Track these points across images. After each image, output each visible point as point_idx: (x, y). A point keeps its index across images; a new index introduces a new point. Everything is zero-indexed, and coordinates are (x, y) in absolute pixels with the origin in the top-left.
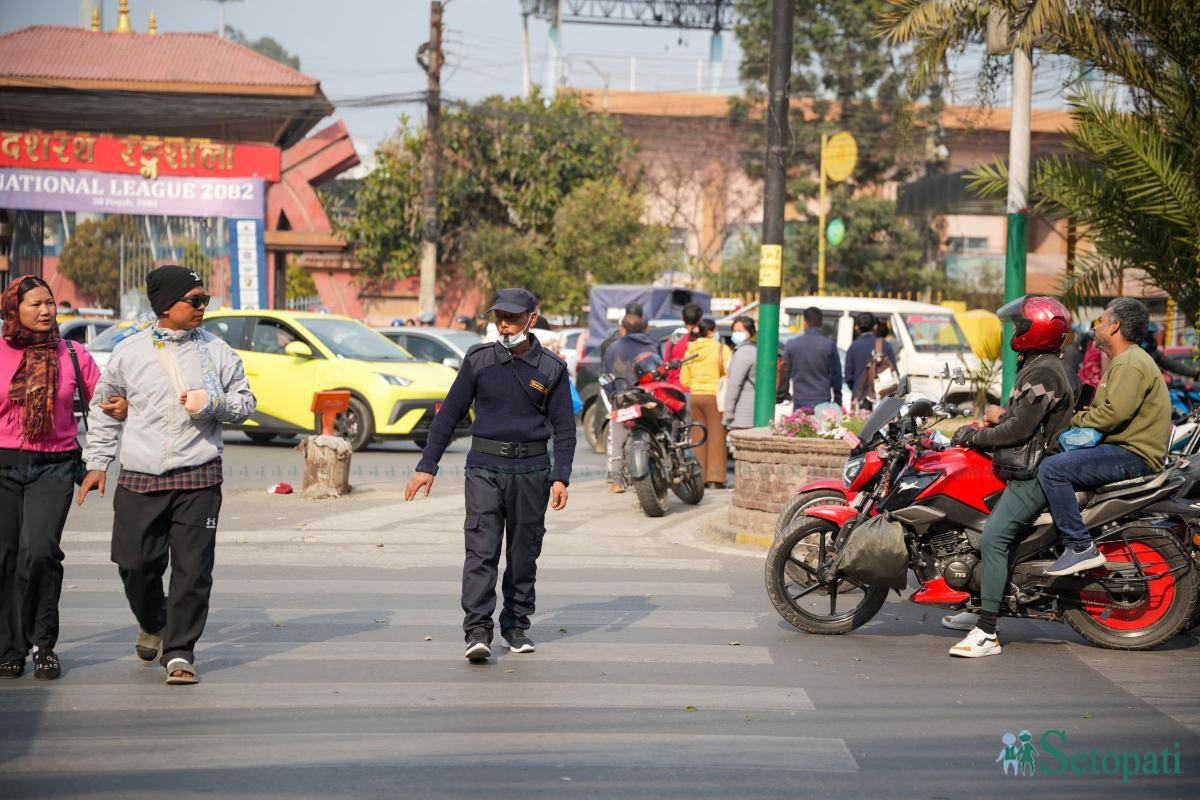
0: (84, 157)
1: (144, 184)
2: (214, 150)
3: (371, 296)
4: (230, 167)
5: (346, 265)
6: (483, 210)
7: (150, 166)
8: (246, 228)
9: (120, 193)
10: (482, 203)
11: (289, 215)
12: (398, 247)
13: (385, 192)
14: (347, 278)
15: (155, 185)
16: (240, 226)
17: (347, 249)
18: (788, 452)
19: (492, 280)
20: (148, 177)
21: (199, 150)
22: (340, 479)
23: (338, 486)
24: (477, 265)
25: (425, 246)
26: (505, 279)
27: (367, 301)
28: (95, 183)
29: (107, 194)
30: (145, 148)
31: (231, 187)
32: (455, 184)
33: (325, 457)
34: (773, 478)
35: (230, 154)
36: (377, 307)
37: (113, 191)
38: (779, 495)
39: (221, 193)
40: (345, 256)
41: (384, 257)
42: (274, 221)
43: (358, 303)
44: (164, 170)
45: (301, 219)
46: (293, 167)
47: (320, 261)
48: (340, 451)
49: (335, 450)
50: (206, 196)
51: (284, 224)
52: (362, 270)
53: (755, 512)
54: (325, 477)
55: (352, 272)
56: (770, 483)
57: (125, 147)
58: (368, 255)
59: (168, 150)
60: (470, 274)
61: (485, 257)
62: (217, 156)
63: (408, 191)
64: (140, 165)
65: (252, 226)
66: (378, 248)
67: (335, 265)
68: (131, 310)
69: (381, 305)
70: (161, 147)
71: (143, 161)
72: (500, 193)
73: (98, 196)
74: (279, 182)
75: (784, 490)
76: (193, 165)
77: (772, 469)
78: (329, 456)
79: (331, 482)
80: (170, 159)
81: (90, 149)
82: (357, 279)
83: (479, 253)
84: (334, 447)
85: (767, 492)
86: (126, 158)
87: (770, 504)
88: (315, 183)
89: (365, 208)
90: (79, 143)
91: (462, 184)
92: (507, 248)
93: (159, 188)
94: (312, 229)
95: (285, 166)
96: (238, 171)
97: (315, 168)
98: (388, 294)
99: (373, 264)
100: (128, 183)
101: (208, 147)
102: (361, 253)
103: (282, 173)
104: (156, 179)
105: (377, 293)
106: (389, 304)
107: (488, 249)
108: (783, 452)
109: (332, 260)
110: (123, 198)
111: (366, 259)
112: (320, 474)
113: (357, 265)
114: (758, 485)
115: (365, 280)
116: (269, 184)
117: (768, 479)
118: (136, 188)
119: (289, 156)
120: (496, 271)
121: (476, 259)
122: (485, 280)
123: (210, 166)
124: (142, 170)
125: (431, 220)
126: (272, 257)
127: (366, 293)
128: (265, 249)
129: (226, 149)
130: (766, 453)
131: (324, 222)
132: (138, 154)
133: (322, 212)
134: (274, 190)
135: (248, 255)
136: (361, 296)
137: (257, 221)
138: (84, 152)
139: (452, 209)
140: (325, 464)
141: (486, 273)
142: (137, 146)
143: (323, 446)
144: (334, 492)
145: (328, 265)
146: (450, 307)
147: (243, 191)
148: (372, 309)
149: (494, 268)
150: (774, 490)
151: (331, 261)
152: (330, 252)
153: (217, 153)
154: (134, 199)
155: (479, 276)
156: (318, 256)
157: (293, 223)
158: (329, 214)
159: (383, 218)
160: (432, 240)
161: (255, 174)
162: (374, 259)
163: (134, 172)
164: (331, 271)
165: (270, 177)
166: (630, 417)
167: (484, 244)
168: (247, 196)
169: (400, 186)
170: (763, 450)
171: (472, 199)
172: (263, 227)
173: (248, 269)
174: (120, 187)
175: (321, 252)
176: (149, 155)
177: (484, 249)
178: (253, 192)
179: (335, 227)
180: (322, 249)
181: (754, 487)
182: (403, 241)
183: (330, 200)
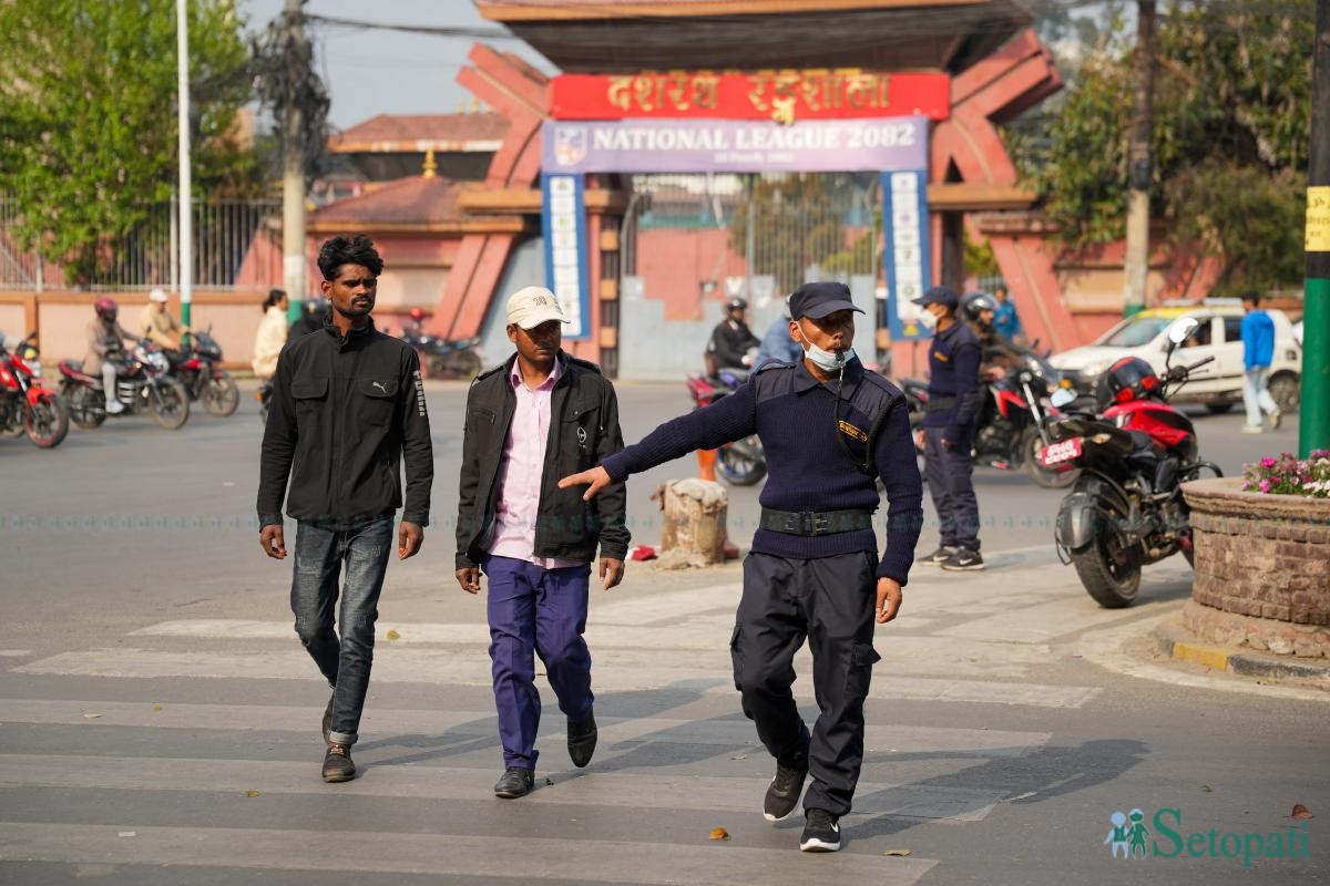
0: (705, 103)
1: (778, 132)
2: (864, 83)
3: (1071, 268)
4: (884, 104)
5: (1036, 226)
6: (1226, 142)
7: (785, 108)
8: (904, 183)
9: (747, 146)
10: (1224, 133)
11: (960, 163)
12: (1104, 196)
13: (1087, 127)
14: (1037, 243)
15: (791, 132)
16: (896, 181)
17: (1037, 204)
18: (1248, 517)
19: (1224, 242)
20: (781, 123)
21: (845, 84)
22: (709, 541)
23: (706, 551)
24: (1203, 221)
25: (1132, 197)
26: (1242, 238)
27: (1063, 274)
28: (719, 134)
29: (732, 149)
30: (779, 86)
31: (885, 131)
32: (1182, 109)
33: (686, 510)
34: (1229, 557)
35: (884, 86)
36: (1078, 282)
37: (740, 143)
38: (1238, 585)
39: (872, 137)
40: (1034, 214)
41: (1086, 214)
42: (941, 171)
43: (1052, 277)
44: (803, 113)
45: (977, 168)
46: (966, 98)
47: (1001, 222)
48: (706, 501)
49: (700, 501)
50: (853, 144)
51: (954, 175)
52: (1057, 232)
53: (1208, 609)
54: (687, 538)
55: (1044, 235)
56: (1225, 565)
57: (754, 86)
58: (1064, 212)
59: (806, 86)
60: (1194, 232)
61: (1214, 209)
62: (869, 91)
63: (1116, 122)
64: (772, 109)
65: (911, 181)
66: (1078, 201)
67: (1020, 226)
68: (763, 295)
69: (1083, 278)
70: (798, 84)
71: (777, 103)
72: (1247, 117)
73: (722, 151)
74: (947, 119)
75: (1244, 577)
76: (837, 104)
77: (1228, 544)
78: (692, 510)
79: (695, 545)
80: (809, 99)
81: (713, 93)
82: (1049, 245)
83: (1206, 202)
84: (699, 495)
85: (1222, 578)
86: (755, 99)
87: (1226, 598)
88: (998, 118)
89: (1062, 148)
90: (699, 85)
91: (1194, 108)
92: (1244, 195)
93: (796, 136)
94: (991, 180)
95: (955, 97)
96: (896, 107)
97: (994, 99)
98: (1093, 263)
99: (1071, 222)
100: (758, 131)
101: (856, 80)
102: (1054, 208)
103: (951, 107)
104: (792, 125)
105: (1078, 263)
106: (1095, 276)
107: (1219, 198)
108: (1240, 516)
109: (1016, 220)
110: (751, 151)
111: (1061, 217)
112: (680, 535)
113: (1051, 226)
114: (1212, 566)
115: (1060, 245)
116: (934, 124)
117: (1223, 558)
118: (767, 138)
119: (963, 84)
120: (1231, 227)
121: (1202, 213)
122: (1214, 241)
123: (858, 104)
124: (775, 115)
125: (1141, 160)
126: (938, 222)
127: (1063, 263)
128: (928, 210)
129: (880, 81)
130: (1219, 518)
131: (1007, 170)
132: (770, 93)
133: (1004, 156)
134: (941, 130)
135: (906, 218)
136: (1056, 269)
137: (918, 173)
138: (705, 96)
139: (1180, 143)
140: (686, 521)
141: (1215, 231)
142: (770, 84)
143: (683, 495)
144: (700, 560)
145: (1013, 227)
146: (1181, 279)
147: (900, 135)
148: (1071, 285)
149: (1228, 225)
150: (1230, 576)
151: (1016, 222)
152: (1014, 210)
153: (868, 86)
154: (765, 152)
155: (1206, 235)
156: (998, 216)
157: (966, 172)
158: (1014, 159)
159: (1085, 159)
160: (1143, 187)
161: (917, 111)
162: (1073, 216)
163: (764, 117)
164: (1015, 236)
165: (936, 114)
166: (1065, 457)
167: (1213, 191)
168: (907, 141)
169: (1106, 117)
170: (1216, 513)
171: (1210, 127)
172: (926, 178)
173: (907, 237)
174: (748, 137)
175: (1002, 211)
176: (783, 95)
177: (1213, 198)
178: (913, 135)
179: (1022, 175)
180: (1003, 208)
181: (1207, 568)
182: (1111, 190)
183: (1014, 140)
